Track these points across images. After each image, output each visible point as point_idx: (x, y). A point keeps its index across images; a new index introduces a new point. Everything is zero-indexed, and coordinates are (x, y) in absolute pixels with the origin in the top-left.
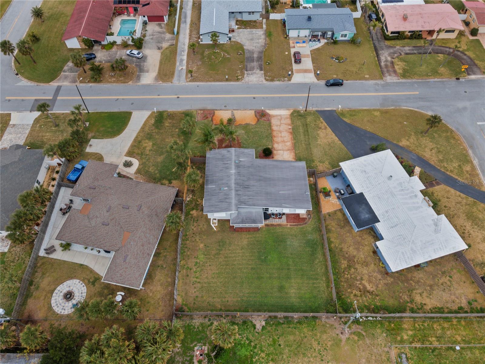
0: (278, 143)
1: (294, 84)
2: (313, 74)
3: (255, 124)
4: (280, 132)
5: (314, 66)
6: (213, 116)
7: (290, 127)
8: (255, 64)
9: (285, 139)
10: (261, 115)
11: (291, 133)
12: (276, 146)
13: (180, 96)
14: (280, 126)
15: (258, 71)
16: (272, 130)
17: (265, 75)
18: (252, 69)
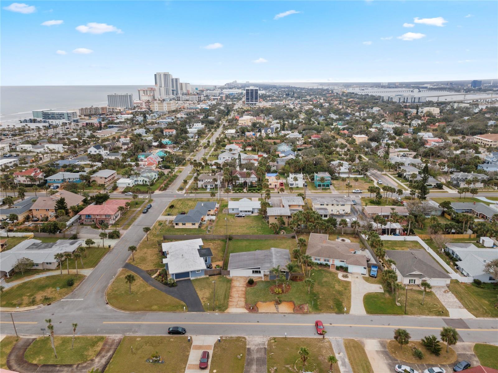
0: (242, 290)
1: (217, 334)
2: (193, 344)
3: (258, 302)
4: (239, 297)
5: (189, 352)
6: (294, 308)
7: (231, 300)
8: (255, 356)
9: (236, 292)
10: (252, 308)
11: (231, 296)
12: (244, 289)
13: (329, 325)
14: (238, 301)
15: (252, 347)
16: (245, 298)
17: (245, 343)
18: (258, 350)
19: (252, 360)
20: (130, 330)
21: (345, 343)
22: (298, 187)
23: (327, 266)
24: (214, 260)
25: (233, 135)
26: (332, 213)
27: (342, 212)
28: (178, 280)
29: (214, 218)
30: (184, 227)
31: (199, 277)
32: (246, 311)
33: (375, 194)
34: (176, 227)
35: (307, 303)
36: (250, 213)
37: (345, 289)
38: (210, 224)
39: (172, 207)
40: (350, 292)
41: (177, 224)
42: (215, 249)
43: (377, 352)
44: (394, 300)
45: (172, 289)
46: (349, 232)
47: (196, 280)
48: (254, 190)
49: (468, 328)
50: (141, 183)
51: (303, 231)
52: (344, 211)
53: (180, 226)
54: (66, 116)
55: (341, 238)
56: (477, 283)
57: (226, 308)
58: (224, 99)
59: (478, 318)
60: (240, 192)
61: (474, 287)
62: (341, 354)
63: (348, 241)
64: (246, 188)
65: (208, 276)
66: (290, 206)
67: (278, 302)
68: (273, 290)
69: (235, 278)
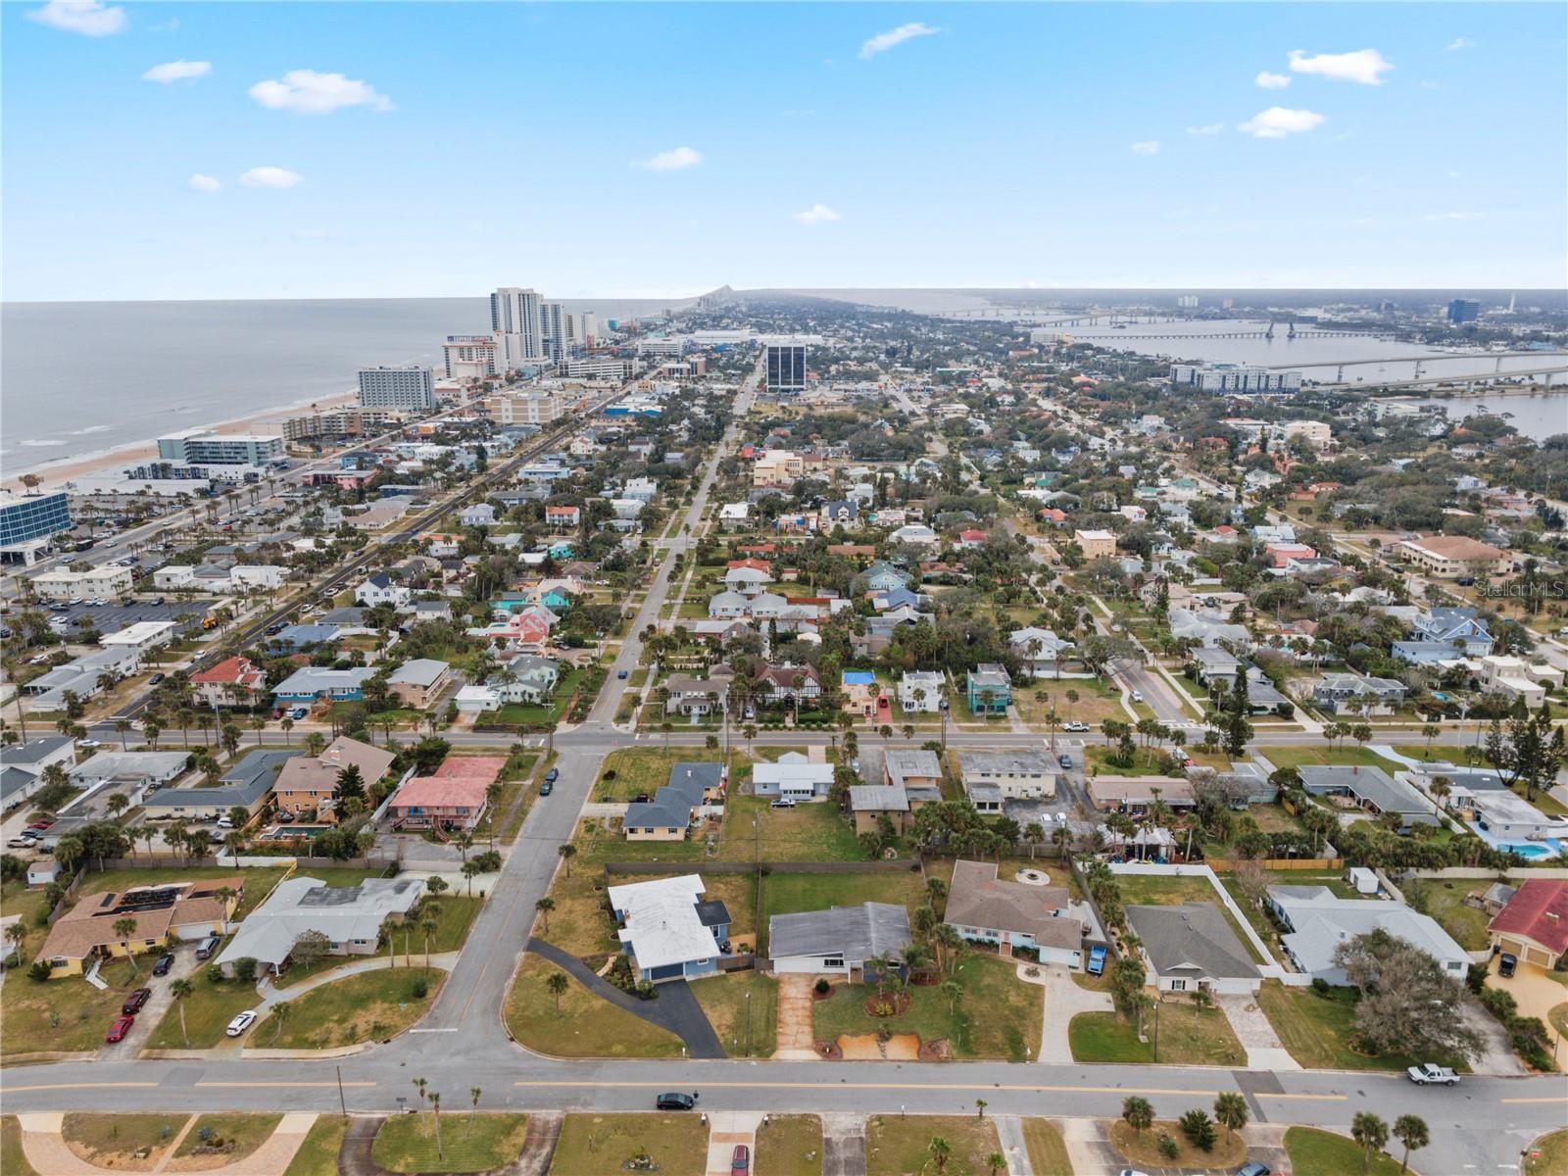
0: (804, 1008)
1: (760, 1109)
2: (712, 1130)
3: (841, 1034)
4: (798, 1023)
5: (706, 1147)
6: (919, 1049)
7: (780, 1030)
8: (842, 1155)
9: (791, 1013)
10: (829, 1049)
11: (780, 1022)
12: (808, 1004)
13: (993, 1088)
14: (797, 1032)
15: (835, 1137)
16: (813, 1026)
17: (819, 1128)
18: (848, 1143)
19: (835, 1163)
20: (575, 1101)
21: (1025, 1128)
22: (924, 712)
23: (992, 945)
24: (733, 931)
25: (741, 523)
26: (1009, 794)
27: (1036, 794)
28: (658, 981)
29: (719, 810)
30: (649, 837)
31: (704, 976)
32: (818, 1057)
33: (1119, 741)
34: (631, 837)
35: (948, 1037)
36: (808, 796)
37: (1031, 1004)
38: (712, 828)
39: (610, 776)
40: (1041, 1011)
41: (632, 831)
42: (733, 900)
43: (1089, 1144)
44: (1135, 1029)
45: (647, 1004)
46: (1047, 853)
47: (699, 981)
48: (814, 722)
49: (1283, 1092)
50: (518, 699)
51: (939, 850)
52: (1039, 789)
53: (641, 835)
54: (252, 453)
55: (1029, 871)
56: (1320, 987)
57: (773, 1051)
58: (701, 371)
59: (1307, 1071)
60: (776, 728)
61: (1311, 997)
62: (1016, 1150)
63: (1043, 879)
64: (791, 715)
65: (723, 972)
66: (905, 779)
67: (885, 1037)
68: (872, 1008)
69: (786, 978)
